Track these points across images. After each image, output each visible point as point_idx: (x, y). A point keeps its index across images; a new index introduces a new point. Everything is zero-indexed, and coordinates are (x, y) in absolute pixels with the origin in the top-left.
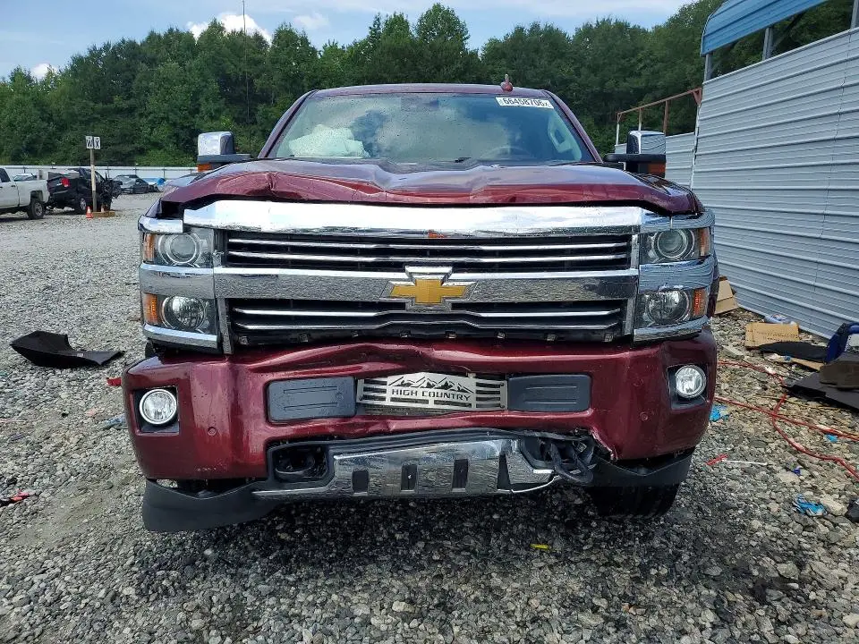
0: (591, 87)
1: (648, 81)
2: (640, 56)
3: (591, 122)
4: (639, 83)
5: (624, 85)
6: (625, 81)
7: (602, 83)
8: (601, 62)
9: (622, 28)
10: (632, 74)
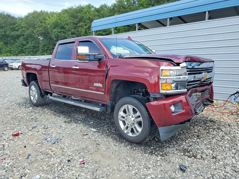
0: (1, 33)
1: (21, 33)
2: (17, 25)
3: (3, 44)
4: (18, 33)
5: (13, 33)
6: (13, 32)
7: (5, 32)
8: (4, 26)
9: (9, 16)
10: (15, 30)
